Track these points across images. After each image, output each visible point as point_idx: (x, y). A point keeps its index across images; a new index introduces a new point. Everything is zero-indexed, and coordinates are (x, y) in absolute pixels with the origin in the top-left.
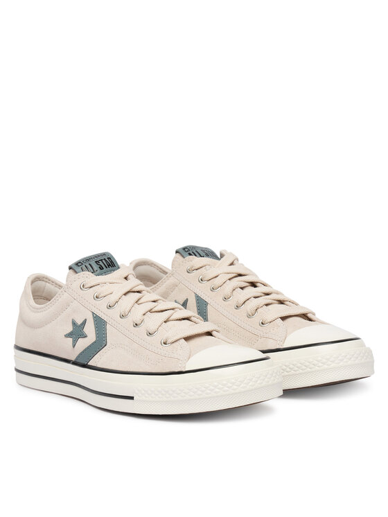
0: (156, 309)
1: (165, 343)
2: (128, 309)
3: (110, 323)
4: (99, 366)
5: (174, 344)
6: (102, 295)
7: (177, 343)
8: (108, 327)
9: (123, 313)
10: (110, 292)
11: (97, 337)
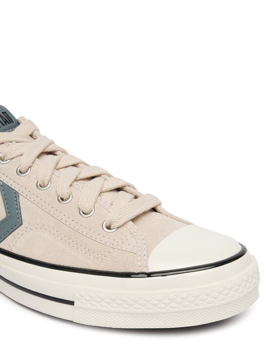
0: (82, 176)
1: (109, 228)
2: (48, 178)
3: (25, 195)
4: (15, 251)
5: (120, 229)
6: (9, 157)
7: (124, 228)
8: (22, 200)
9: (40, 182)
10: (18, 153)
11: (8, 213)
